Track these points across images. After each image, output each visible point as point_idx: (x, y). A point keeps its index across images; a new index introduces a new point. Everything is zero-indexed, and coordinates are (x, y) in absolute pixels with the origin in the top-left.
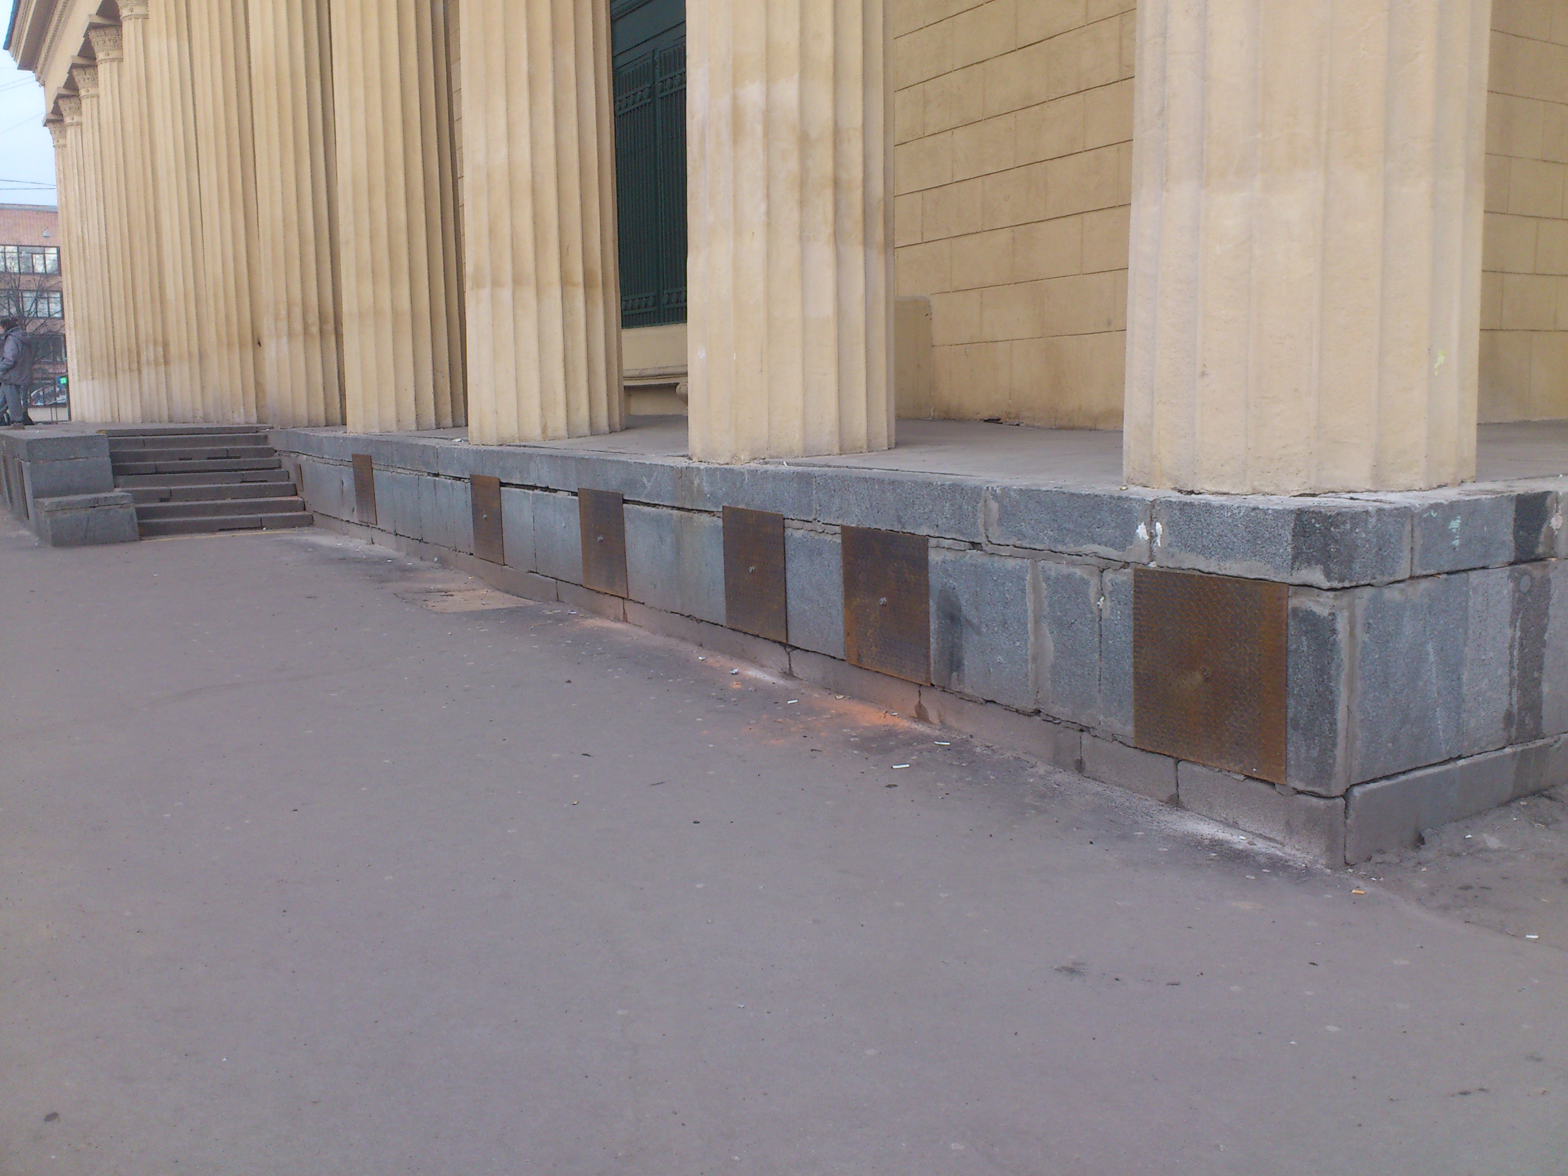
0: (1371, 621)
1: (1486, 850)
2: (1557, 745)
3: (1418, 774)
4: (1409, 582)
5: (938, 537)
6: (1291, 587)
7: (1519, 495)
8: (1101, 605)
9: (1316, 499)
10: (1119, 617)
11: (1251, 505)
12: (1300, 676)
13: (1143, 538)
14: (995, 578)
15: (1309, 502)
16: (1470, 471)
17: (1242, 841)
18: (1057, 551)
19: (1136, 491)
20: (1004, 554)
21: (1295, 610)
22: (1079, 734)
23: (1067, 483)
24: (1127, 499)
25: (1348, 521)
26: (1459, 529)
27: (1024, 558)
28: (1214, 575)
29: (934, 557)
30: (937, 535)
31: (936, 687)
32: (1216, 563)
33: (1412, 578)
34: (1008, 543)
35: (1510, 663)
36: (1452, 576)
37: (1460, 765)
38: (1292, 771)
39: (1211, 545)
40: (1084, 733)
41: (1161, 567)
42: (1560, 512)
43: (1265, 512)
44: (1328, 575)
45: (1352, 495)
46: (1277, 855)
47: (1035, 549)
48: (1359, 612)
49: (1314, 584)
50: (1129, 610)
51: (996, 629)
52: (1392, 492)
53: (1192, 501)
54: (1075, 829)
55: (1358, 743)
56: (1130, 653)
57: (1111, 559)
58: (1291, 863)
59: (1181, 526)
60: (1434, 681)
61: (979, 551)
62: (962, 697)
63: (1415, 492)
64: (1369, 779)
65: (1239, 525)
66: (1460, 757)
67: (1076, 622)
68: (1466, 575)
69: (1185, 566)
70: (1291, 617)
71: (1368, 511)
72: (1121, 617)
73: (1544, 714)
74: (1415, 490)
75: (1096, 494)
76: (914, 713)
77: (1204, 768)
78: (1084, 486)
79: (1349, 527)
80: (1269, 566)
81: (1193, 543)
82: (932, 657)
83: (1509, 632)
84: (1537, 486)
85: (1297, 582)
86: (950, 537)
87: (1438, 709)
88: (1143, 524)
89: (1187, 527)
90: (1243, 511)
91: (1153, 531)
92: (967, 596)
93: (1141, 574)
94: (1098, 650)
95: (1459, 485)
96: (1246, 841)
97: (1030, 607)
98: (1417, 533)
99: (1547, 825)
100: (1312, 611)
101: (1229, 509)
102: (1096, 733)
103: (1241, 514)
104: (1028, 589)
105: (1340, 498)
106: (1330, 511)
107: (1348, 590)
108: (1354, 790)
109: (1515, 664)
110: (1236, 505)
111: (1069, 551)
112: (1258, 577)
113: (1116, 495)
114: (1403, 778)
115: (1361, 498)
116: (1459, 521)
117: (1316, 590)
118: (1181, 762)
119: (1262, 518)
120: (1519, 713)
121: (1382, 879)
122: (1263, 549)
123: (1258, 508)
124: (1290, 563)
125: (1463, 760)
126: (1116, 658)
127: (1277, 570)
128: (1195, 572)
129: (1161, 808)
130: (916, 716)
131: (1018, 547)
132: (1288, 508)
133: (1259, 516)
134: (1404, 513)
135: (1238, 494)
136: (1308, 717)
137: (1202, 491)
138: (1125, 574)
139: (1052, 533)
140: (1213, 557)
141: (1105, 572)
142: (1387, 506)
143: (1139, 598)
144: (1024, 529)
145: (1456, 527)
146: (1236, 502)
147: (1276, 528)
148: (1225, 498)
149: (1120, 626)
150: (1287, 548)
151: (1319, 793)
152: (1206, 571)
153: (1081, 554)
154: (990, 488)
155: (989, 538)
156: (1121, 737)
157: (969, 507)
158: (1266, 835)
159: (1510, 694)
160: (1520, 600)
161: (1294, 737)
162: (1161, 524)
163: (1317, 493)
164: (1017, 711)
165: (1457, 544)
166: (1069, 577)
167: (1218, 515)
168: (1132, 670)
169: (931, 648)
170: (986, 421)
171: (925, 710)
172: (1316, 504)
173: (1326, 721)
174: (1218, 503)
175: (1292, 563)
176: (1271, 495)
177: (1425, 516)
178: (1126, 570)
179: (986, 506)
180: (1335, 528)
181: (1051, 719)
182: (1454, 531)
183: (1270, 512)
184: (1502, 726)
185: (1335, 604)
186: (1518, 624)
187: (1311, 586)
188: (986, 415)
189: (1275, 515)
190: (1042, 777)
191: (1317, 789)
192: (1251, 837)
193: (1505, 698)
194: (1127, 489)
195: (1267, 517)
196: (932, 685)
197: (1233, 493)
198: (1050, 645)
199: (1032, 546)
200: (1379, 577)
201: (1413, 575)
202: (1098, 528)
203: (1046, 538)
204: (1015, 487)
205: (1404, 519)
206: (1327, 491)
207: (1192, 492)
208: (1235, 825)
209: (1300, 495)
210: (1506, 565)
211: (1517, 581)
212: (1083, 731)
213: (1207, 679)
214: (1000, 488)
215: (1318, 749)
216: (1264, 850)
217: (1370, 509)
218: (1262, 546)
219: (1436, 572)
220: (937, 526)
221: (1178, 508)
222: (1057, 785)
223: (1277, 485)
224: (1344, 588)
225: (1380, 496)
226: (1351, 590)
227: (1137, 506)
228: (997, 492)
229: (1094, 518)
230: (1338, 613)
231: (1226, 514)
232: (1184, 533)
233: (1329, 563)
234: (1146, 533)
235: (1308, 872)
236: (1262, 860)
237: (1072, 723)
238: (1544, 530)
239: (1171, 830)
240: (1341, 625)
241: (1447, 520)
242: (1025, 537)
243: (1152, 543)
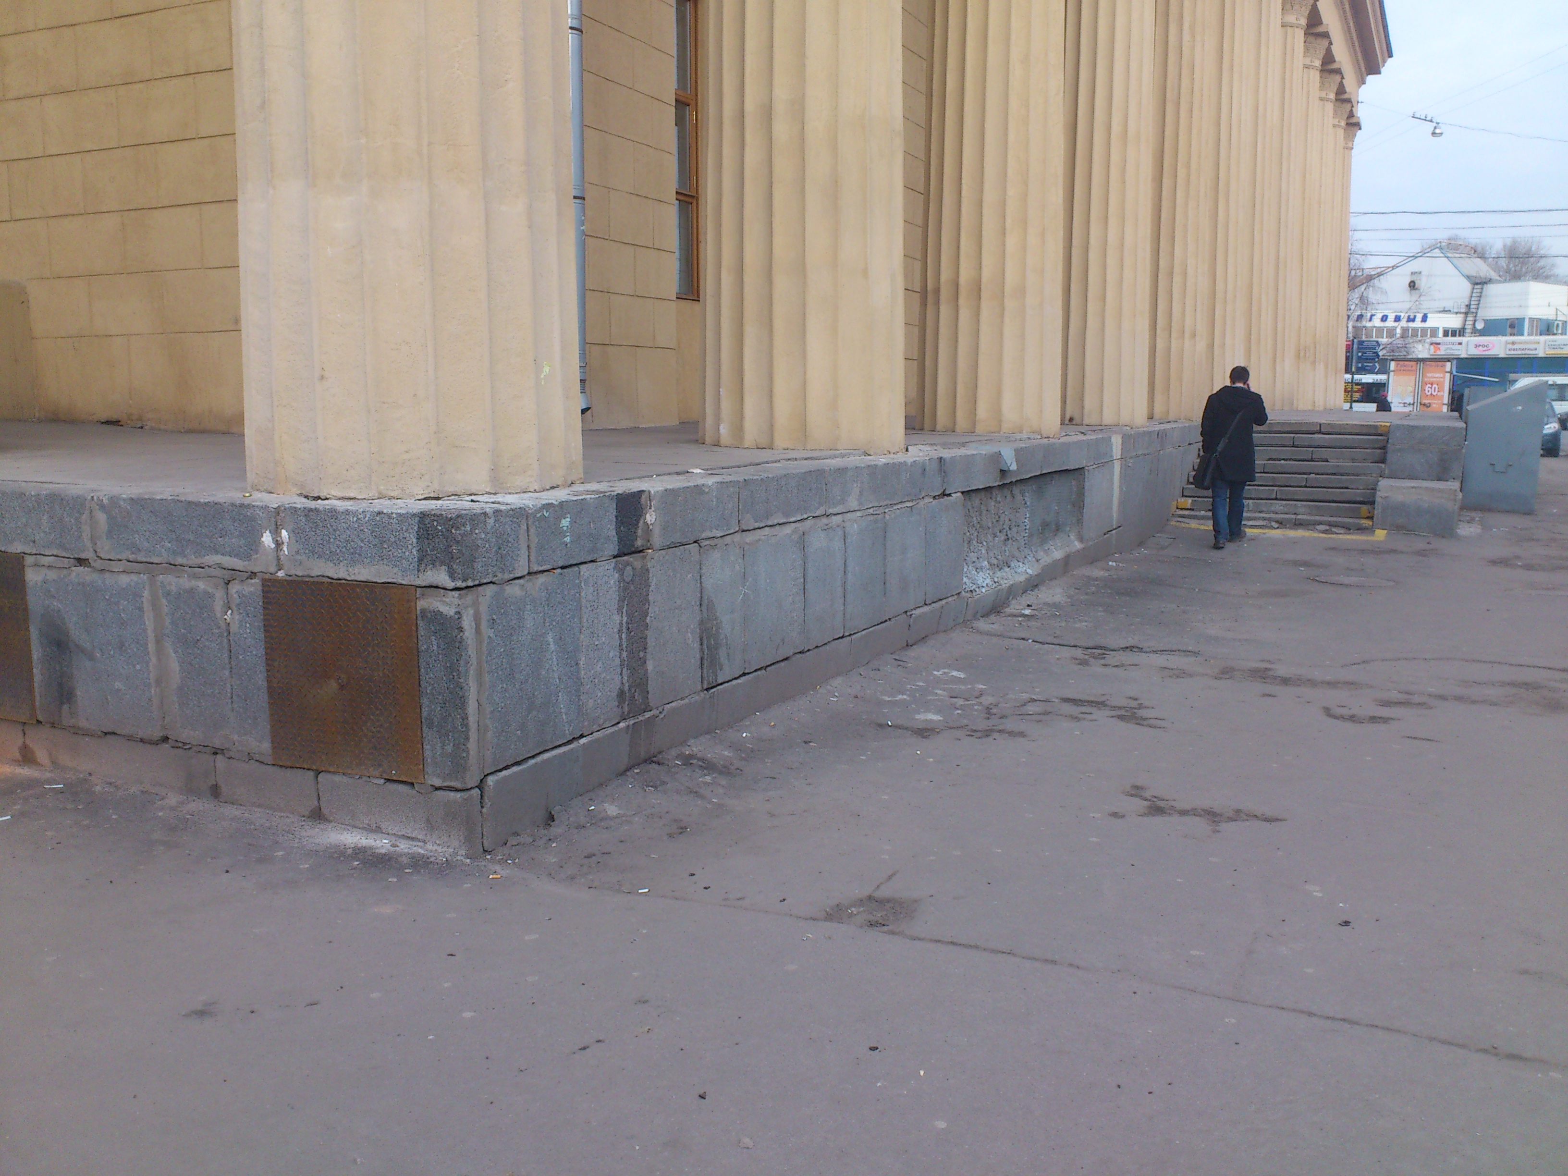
0: (494, 617)
1: (607, 818)
2: (662, 716)
3: (546, 756)
4: (527, 578)
5: (36, 554)
6: (418, 589)
7: (618, 494)
8: (228, 619)
9: (440, 502)
10: (248, 631)
11: (376, 510)
12: (432, 675)
13: (269, 546)
14: (107, 597)
15: (432, 505)
16: (578, 473)
17: (384, 845)
18: (176, 564)
19: (260, 498)
20: (116, 570)
21: (423, 612)
22: (212, 757)
23: (187, 491)
24: (248, 506)
25: (467, 523)
26: (569, 527)
27: (140, 573)
28: (344, 581)
29: (32, 577)
30: (35, 552)
31: (43, 724)
32: (345, 568)
33: (529, 573)
34: (120, 558)
35: (620, 646)
36: (565, 570)
37: (582, 743)
38: (429, 769)
39: (338, 551)
40: (218, 756)
41: (290, 576)
42: (653, 509)
43: (389, 516)
44: (452, 575)
45: (473, 498)
46: (419, 854)
47: (152, 563)
48: (483, 608)
49: (440, 585)
50: (259, 623)
51: (112, 652)
52: (510, 493)
53: (317, 506)
54: (209, 860)
55: (489, 735)
56: (262, 668)
57: (236, 570)
58: (432, 859)
59: (307, 533)
60: (555, 669)
61: (86, 568)
62: (77, 731)
63: (530, 493)
64: (501, 767)
65: (366, 530)
66: (582, 736)
67: (202, 639)
68: (577, 569)
69: (315, 572)
70: (419, 618)
71: (485, 512)
72: (250, 630)
73: (649, 689)
74: (530, 492)
75: (216, 501)
76: (17, 755)
77: (344, 777)
78: (205, 494)
79: (469, 529)
80: (397, 569)
81: (321, 550)
82: (37, 690)
83: (617, 618)
84: (634, 486)
85: (424, 584)
86: (50, 554)
87: (560, 694)
88: (268, 532)
89: (313, 533)
90: (368, 516)
91: (279, 539)
92: (74, 619)
93: (269, 584)
94: (228, 666)
95: (570, 486)
96: (389, 844)
97: (149, 624)
98: (532, 531)
99: (656, 787)
100: (439, 611)
101: (355, 513)
102: (232, 754)
103: (367, 519)
104: (146, 606)
105: (462, 500)
106: (451, 514)
107: (472, 589)
108: (488, 780)
109: (624, 646)
110: (362, 510)
111: (190, 563)
112: (389, 580)
113: (238, 503)
114: (532, 762)
115: (481, 500)
116: (568, 520)
117: (442, 591)
118: (320, 775)
119: (387, 522)
120: (630, 690)
121: (517, 861)
122: (389, 553)
123: (382, 512)
124: (416, 566)
125: (585, 738)
126: (248, 673)
127: (404, 573)
128: (324, 578)
129: (303, 823)
130: (20, 759)
131: (131, 562)
132: (411, 511)
133: (384, 520)
134: (519, 514)
135: (365, 499)
136: (442, 714)
137: (328, 496)
138: (252, 585)
139: (170, 545)
140: (341, 563)
141: (230, 584)
142: (503, 508)
143: (268, 609)
144: (138, 542)
145: (566, 525)
146: (364, 505)
147: (401, 531)
148: (351, 503)
149: (250, 640)
150: (413, 551)
151: (456, 787)
152: (335, 578)
153: (203, 566)
154: (95, 498)
155: (98, 554)
156: (257, 755)
157: (72, 520)
158: (408, 835)
159: (621, 674)
160: (625, 589)
161: (429, 735)
162: (287, 531)
163: (440, 496)
164: (142, 740)
165: (568, 541)
166: (191, 591)
167: (344, 521)
168: (265, 684)
169: (35, 680)
170: (103, 423)
171: (33, 753)
172: (438, 507)
173: (458, 716)
174: (343, 508)
175: (418, 566)
176: (397, 499)
177: (538, 515)
178: (253, 581)
179: (91, 517)
180: (455, 530)
181: (180, 745)
182: (565, 528)
183: (394, 515)
184: (616, 703)
185: (460, 603)
186: (624, 610)
187: (437, 587)
188: (104, 417)
189: (399, 519)
190: (172, 809)
191: (452, 784)
192: (394, 838)
193: (618, 678)
194: (251, 495)
195: (392, 521)
196: (39, 722)
197: (360, 497)
198: (174, 666)
199: (148, 560)
200: (500, 575)
201: (531, 571)
202: (221, 537)
203: (163, 550)
204: (124, 496)
205: (520, 519)
206: (450, 494)
207: (319, 498)
208: (378, 830)
209: (425, 499)
210: (612, 557)
211: (621, 572)
212: (217, 753)
213: (342, 687)
214: (107, 497)
215: (452, 745)
216: (406, 851)
217: (488, 510)
218: (388, 550)
219: (552, 567)
220: (34, 542)
221: (303, 514)
222: (191, 815)
223: (403, 490)
224: (467, 587)
225: (499, 498)
226: (475, 588)
227: (261, 513)
228: (104, 501)
229: (215, 527)
230: (464, 611)
231: (351, 519)
232: (311, 539)
233: (452, 563)
234: (272, 541)
235: (449, 864)
236: (405, 860)
237: (204, 746)
238: (641, 524)
239: (313, 845)
240: (467, 623)
241: (558, 519)
242: (139, 550)
243: (279, 551)
